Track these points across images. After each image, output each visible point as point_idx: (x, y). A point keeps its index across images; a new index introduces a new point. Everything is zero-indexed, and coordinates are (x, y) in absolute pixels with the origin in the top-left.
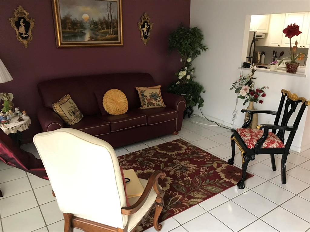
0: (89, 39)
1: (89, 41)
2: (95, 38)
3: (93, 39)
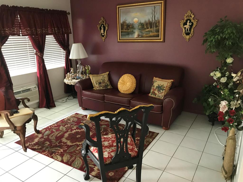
0: (137, 36)
1: (137, 37)
2: (142, 35)
3: (140, 36)
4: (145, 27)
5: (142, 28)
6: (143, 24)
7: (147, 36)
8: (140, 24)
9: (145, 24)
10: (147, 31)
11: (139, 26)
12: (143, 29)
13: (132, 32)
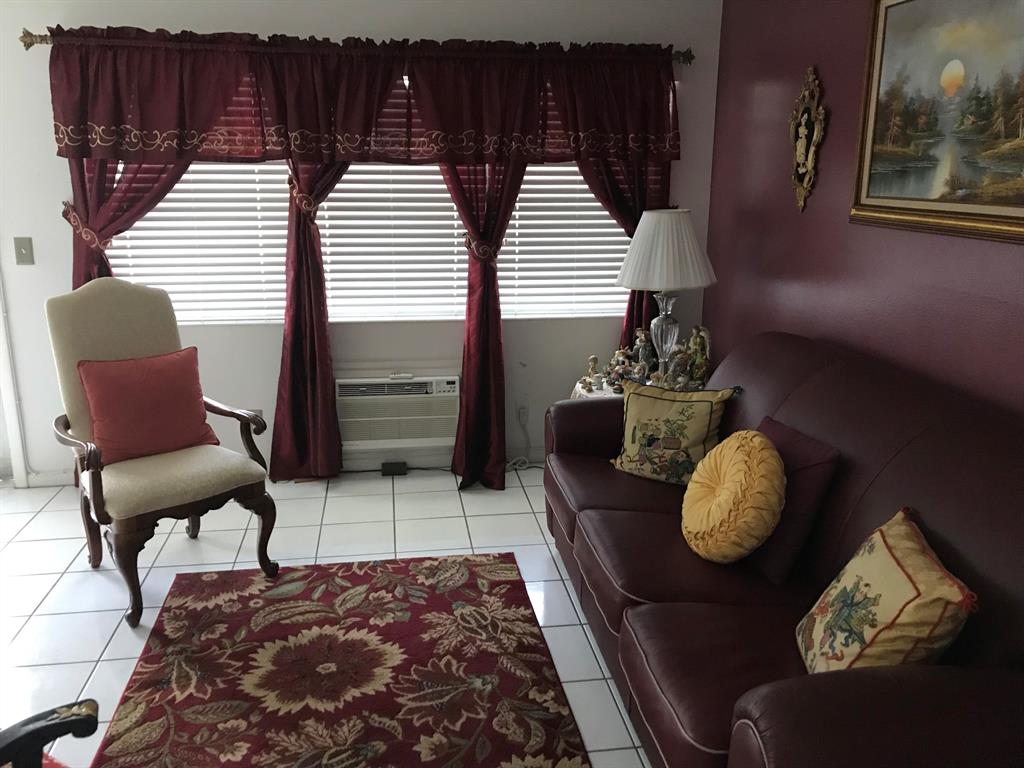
0: (946, 189)
1: (942, 199)
2: (970, 185)
3: (960, 193)
4: (999, 124)
5: (982, 130)
6: (989, 104)
7: (1003, 189)
8: (970, 99)
9: (1000, 100)
10: (1002, 158)
11: (964, 115)
12: (982, 138)
13: (921, 159)
